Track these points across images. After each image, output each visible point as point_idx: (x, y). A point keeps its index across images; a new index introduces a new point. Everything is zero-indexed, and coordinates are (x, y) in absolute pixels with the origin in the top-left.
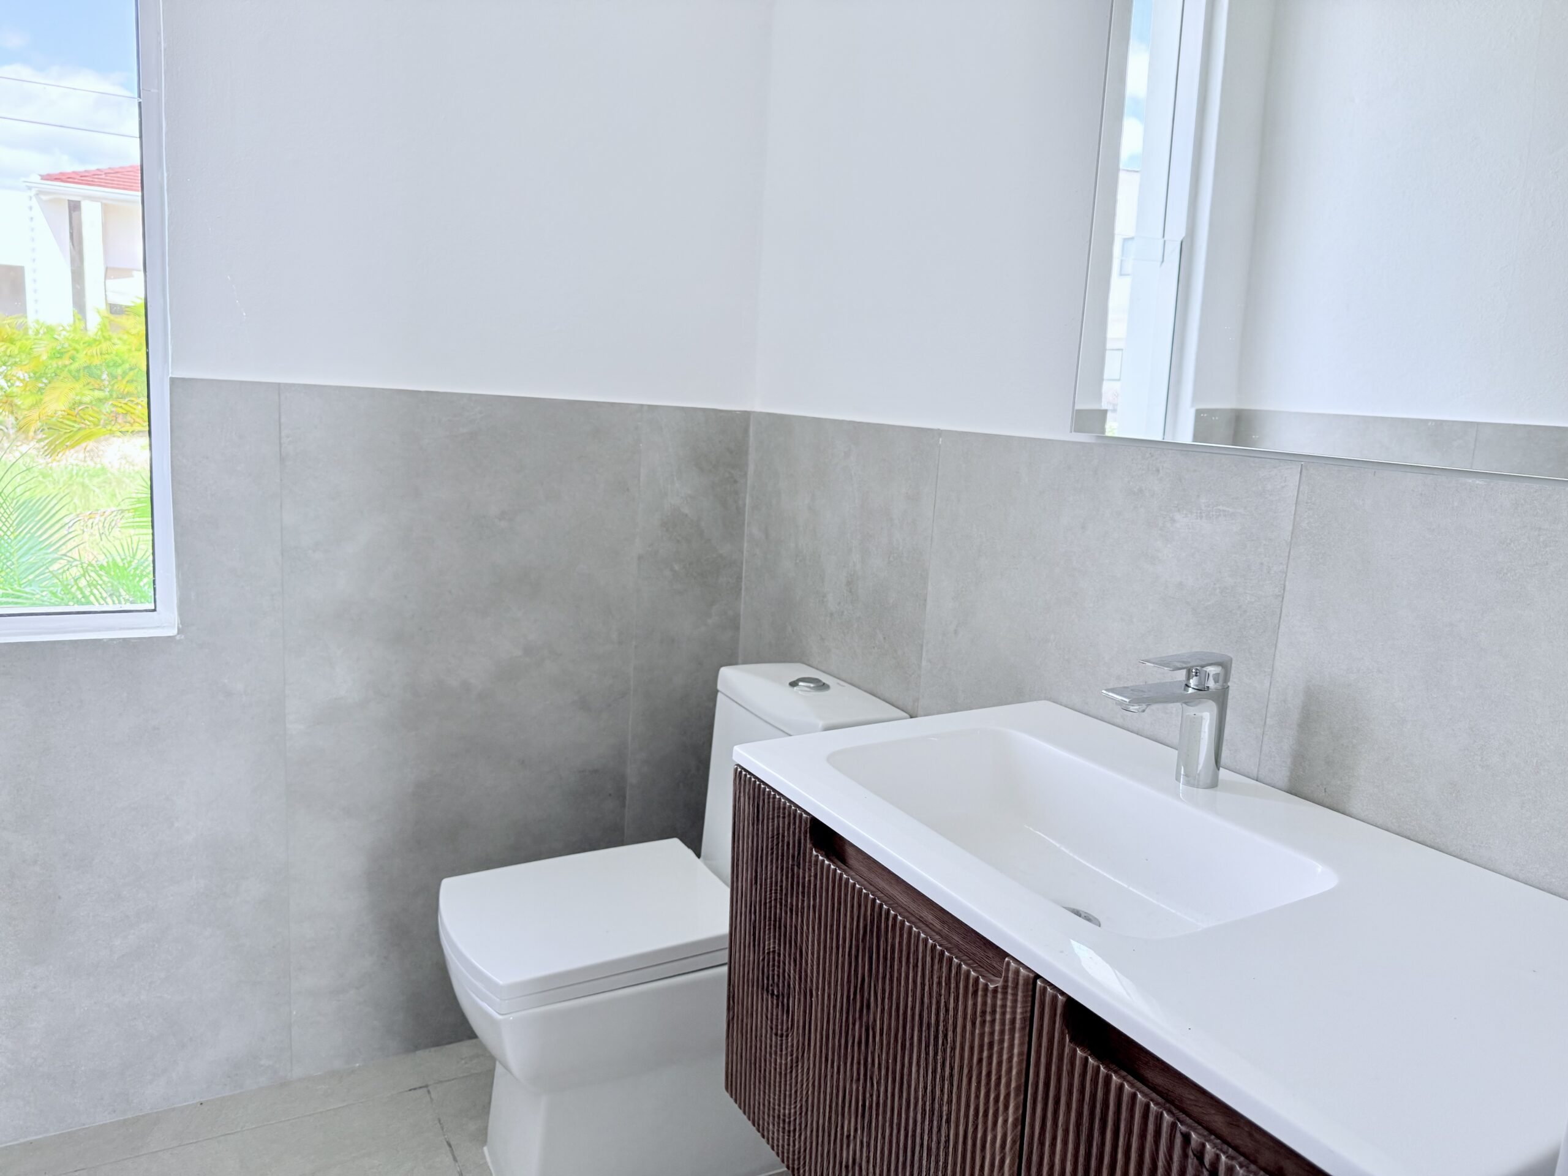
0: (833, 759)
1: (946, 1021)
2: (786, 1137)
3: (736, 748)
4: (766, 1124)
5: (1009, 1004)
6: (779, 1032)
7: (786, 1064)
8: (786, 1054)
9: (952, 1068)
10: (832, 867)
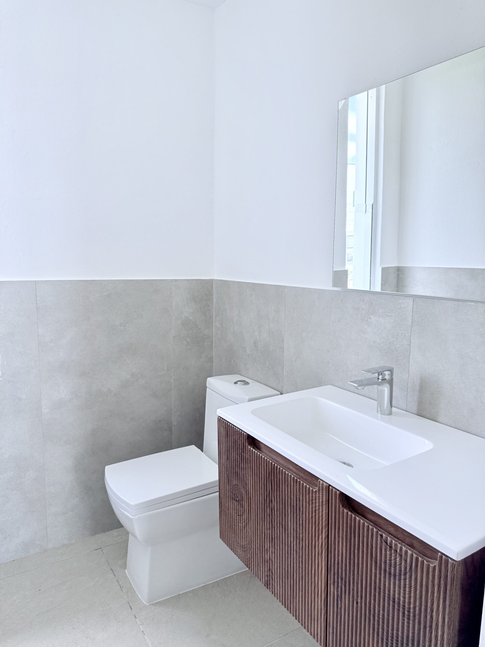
0: (254, 412)
1: (299, 504)
2: (244, 553)
3: (218, 410)
4: (236, 549)
5: (321, 496)
6: (239, 514)
7: (243, 526)
8: (242, 522)
9: (302, 521)
10: (256, 452)
